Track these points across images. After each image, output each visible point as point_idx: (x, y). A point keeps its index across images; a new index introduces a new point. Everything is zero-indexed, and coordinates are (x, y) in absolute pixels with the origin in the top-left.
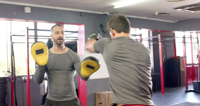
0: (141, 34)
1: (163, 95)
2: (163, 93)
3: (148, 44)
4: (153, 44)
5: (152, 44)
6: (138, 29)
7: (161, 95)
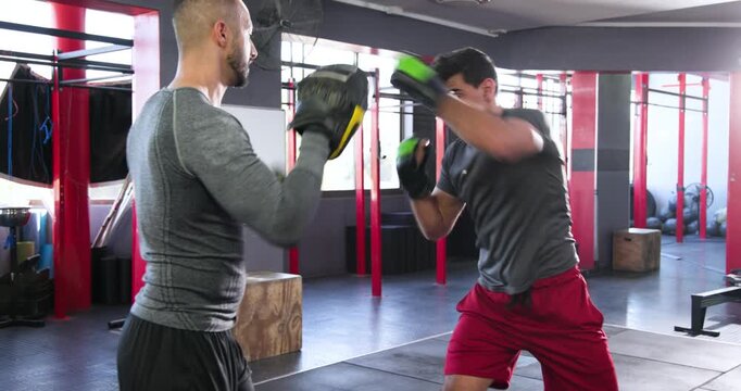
0: (377, 70)
1: (440, 286)
2: (442, 280)
3: (398, 110)
4: (415, 108)
5: (410, 109)
6: (367, 49)
7: (435, 287)
